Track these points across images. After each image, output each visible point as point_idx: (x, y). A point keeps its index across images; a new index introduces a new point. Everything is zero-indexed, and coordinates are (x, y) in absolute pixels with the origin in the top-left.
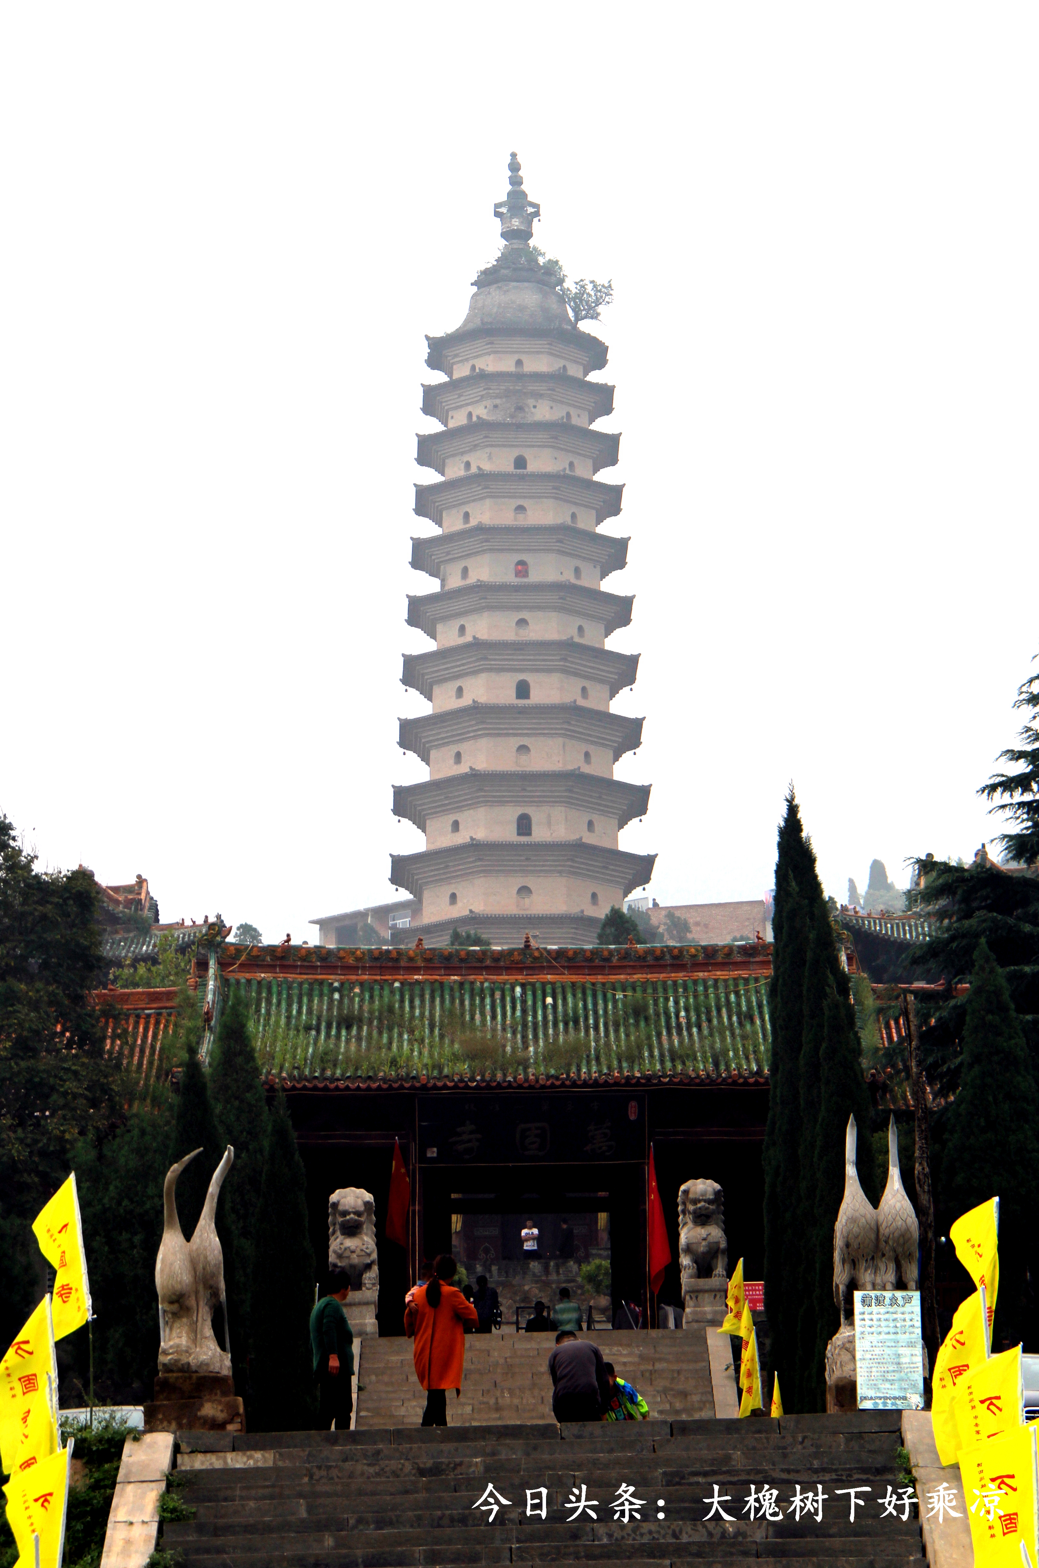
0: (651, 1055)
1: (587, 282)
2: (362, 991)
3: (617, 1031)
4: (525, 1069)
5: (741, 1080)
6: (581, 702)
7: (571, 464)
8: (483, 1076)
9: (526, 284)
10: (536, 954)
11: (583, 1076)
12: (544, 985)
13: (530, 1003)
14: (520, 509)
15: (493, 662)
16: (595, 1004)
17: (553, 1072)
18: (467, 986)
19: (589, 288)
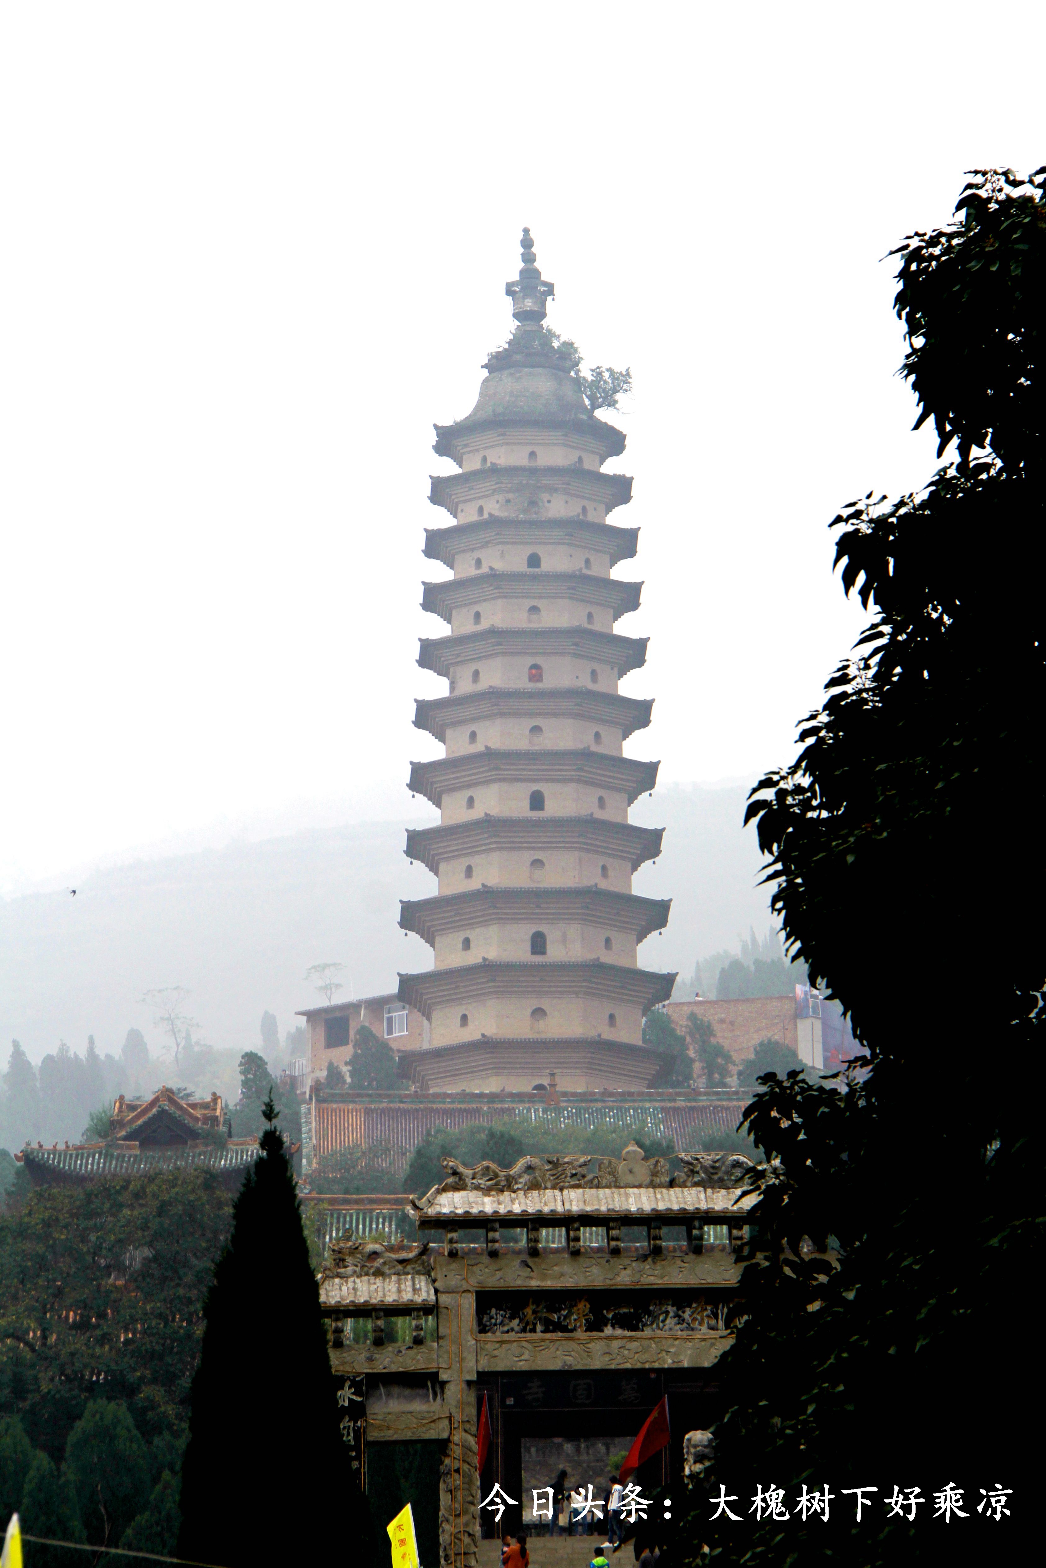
1: (603, 369)
6: (598, 814)
9: (540, 370)
14: (534, 609)
15: (506, 772)
19: (606, 375)
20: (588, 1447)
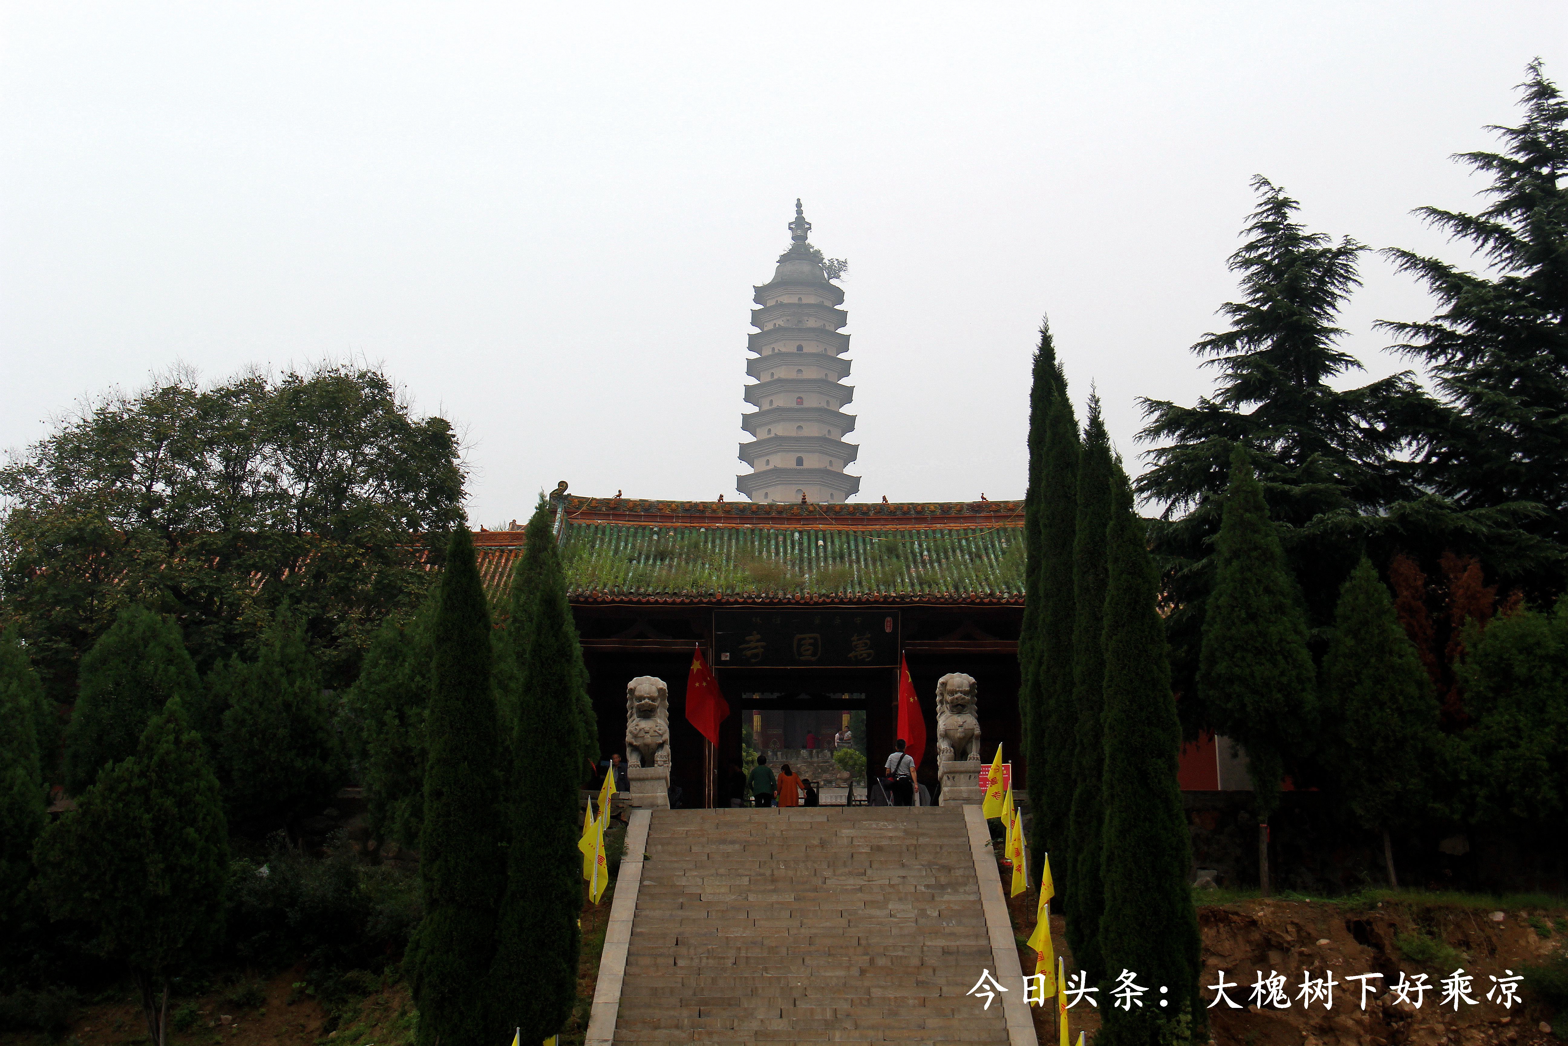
0: (903, 581)
1: (835, 260)
2: (675, 534)
3: (874, 564)
4: (802, 590)
5: (978, 600)
6: (829, 468)
7: (825, 349)
8: (767, 594)
9: (804, 262)
10: (811, 508)
11: (849, 595)
12: (817, 532)
13: (806, 544)
14: (800, 371)
15: (785, 447)
16: (857, 546)
17: (824, 591)
18: (757, 532)
19: (836, 262)
20: (818, 753)
